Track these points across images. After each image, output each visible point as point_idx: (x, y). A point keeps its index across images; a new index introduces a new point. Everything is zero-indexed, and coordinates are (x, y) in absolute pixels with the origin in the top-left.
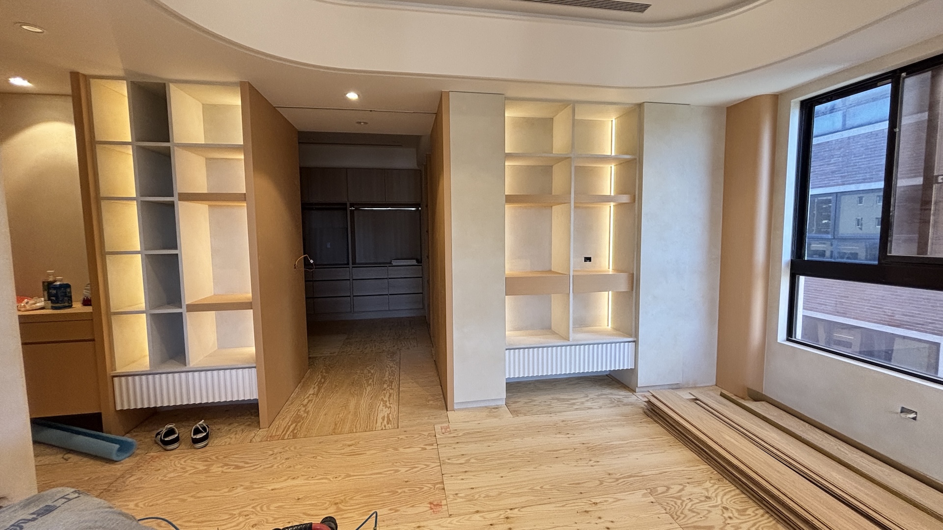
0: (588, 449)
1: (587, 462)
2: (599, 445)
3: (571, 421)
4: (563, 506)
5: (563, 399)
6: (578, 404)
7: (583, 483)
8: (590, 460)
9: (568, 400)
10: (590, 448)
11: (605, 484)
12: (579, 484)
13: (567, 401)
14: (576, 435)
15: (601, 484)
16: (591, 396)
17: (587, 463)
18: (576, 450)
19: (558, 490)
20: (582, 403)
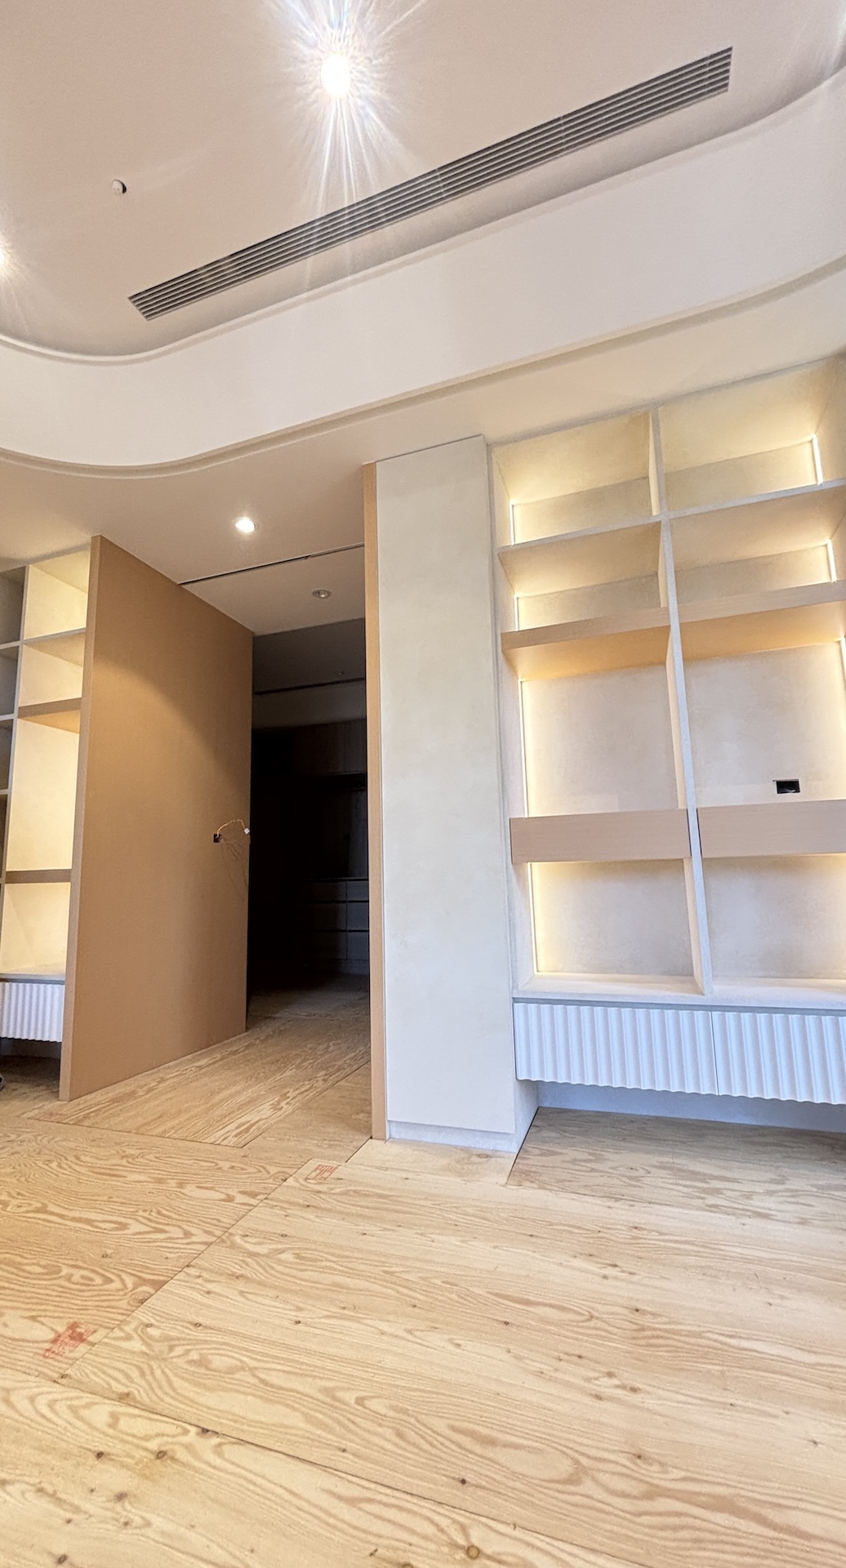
0: (635, 1334)
1: (592, 1374)
2: (691, 1334)
3: (661, 1234)
4: (352, 1502)
5: (693, 1172)
6: (729, 1193)
7: (506, 1445)
8: (610, 1375)
9: (704, 1178)
10: (648, 1333)
11: (588, 1486)
12: (491, 1442)
13: (701, 1181)
14: (635, 1278)
15: (574, 1480)
16: (796, 1184)
17: (588, 1380)
18: (592, 1324)
19: (400, 1435)
20: (749, 1196)
